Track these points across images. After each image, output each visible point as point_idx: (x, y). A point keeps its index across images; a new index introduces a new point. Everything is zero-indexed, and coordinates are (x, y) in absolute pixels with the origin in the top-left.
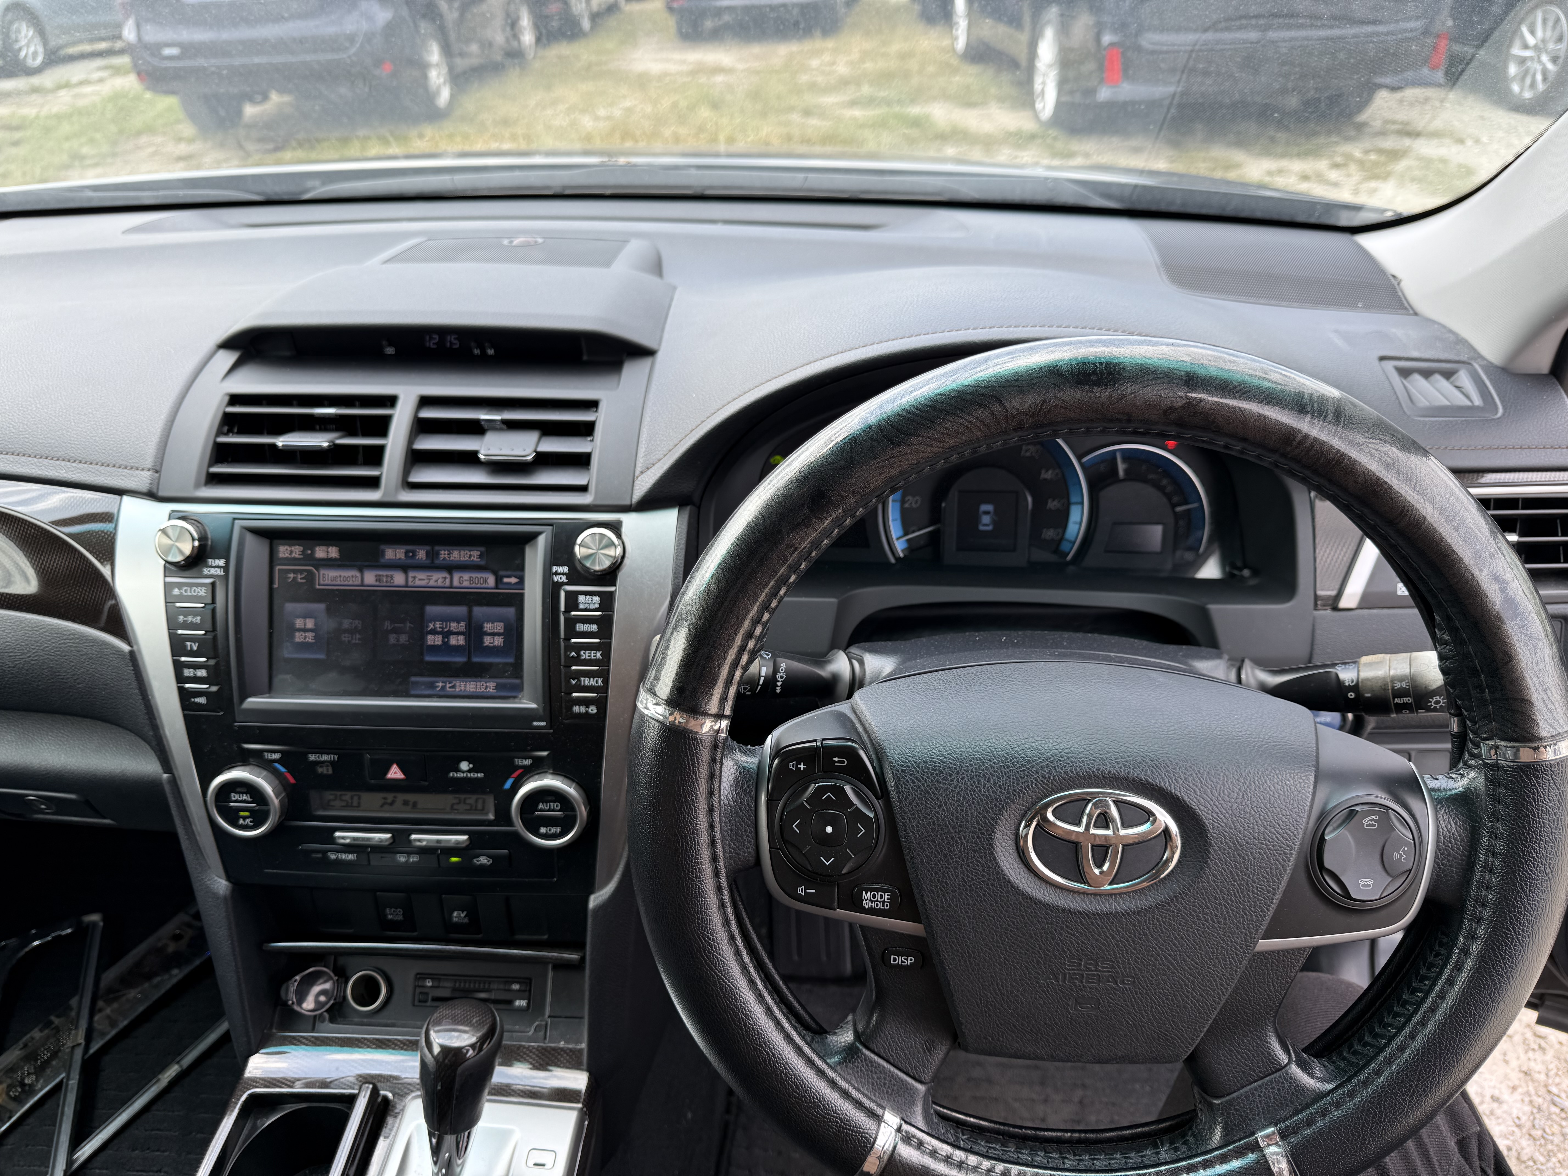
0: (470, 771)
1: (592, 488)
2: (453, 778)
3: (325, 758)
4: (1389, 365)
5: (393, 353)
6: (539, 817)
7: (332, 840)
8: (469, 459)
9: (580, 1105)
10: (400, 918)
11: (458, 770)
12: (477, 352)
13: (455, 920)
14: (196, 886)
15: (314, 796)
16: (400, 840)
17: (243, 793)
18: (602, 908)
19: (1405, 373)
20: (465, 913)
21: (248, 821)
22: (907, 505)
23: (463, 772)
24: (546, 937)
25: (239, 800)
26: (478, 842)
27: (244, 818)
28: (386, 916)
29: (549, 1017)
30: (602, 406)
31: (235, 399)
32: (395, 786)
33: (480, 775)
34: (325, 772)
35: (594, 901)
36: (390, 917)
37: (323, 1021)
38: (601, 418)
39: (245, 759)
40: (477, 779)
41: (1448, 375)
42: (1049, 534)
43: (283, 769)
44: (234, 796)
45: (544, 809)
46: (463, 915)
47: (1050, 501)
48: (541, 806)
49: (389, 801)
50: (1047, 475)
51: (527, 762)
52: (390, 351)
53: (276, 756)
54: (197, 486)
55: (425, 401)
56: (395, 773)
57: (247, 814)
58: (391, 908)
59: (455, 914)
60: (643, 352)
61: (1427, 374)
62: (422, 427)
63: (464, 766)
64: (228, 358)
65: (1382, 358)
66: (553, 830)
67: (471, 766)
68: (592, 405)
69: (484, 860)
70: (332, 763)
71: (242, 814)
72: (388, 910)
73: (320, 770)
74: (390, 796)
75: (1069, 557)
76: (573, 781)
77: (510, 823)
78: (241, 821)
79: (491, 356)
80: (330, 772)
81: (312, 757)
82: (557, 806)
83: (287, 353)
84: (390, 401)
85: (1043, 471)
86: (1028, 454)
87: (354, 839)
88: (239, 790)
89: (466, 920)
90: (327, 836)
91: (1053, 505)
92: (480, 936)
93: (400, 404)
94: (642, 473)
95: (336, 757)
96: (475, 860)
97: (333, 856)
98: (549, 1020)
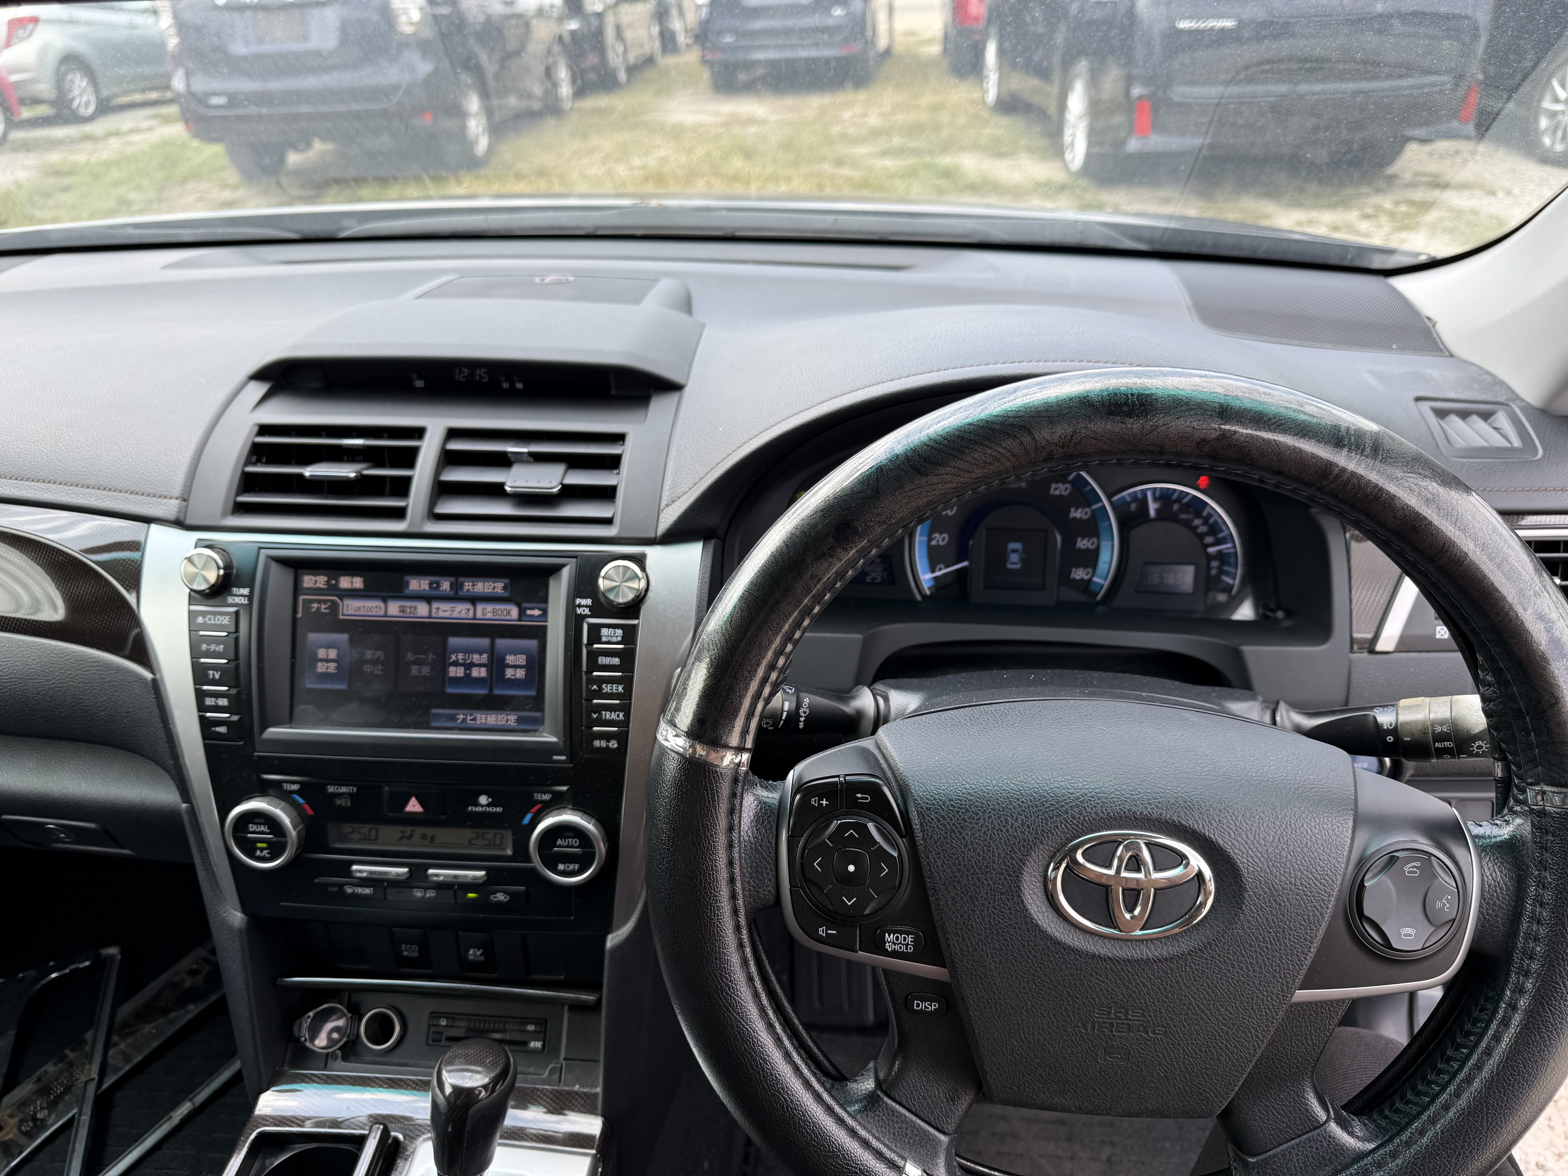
0: (489, 805)
1: (617, 521)
2: (472, 812)
3: (344, 789)
4: (1425, 406)
5: (423, 386)
6: (558, 853)
7: (349, 874)
8: (495, 491)
9: (594, 1152)
10: (416, 954)
11: (477, 804)
12: (506, 385)
13: (471, 957)
14: (211, 918)
15: (332, 829)
16: (417, 875)
17: (261, 824)
18: (620, 948)
19: (1441, 414)
20: (481, 951)
21: (265, 852)
22: (934, 543)
23: (482, 806)
24: (562, 977)
25: (256, 831)
26: (495, 878)
27: (262, 850)
28: (401, 952)
29: (565, 1059)
30: (629, 440)
31: (265, 429)
32: (413, 820)
33: (499, 809)
34: (344, 804)
35: (612, 941)
36: (405, 953)
37: (335, 1060)
38: (628, 452)
39: (263, 789)
40: (496, 813)
41: (1486, 416)
42: (1079, 574)
43: (301, 801)
44: (252, 827)
45: (563, 845)
46: (479, 953)
47: (1079, 540)
48: (559, 842)
49: (407, 834)
50: (1077, 514)
51: (547, 797)
52: (419, 383)
53: (295, 787)
54: (224, 515)
55: (453, 434)
56: (414, 806)
57: (264, 845)
58: (407, 944)
59: (471, 952)
60: (670, 387)
61: (1464, 415)
62: (449, 459)
63: (483, 800)
64: (259, 389)
65: (1418, 399)
66: (571, 867)
67: (490, 800)
68: (619, 438)
69: (501, 897)
70: (350, 795)
71: (259, 845)
72: (403, 947)
73: (338, 802)
74: (408, 830)
75: (1099, 597)
76: (593, 817)
77: (528, 859)
78: (258, 853)
79: (520, 390)
80: (349, 804)
81: (331, 789)
82: (575, 842)
83: (317, 385)
84: (418, 433)
85: (1072, 510)
86: (1057, 493)
87: (371, 872)
88: (257, 820)
89: (482, 958)
90: (344, 869)
91: (1083, 544)
92: (496, 975)
93: (428, 436)
94: (667, 506)
95: (355, 789)
96: (492, 897)
97: (349, 890)
98: (564, 1063)
